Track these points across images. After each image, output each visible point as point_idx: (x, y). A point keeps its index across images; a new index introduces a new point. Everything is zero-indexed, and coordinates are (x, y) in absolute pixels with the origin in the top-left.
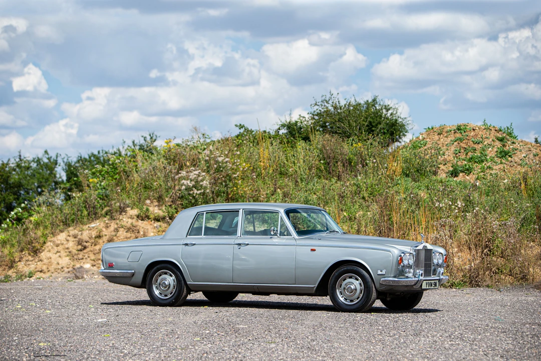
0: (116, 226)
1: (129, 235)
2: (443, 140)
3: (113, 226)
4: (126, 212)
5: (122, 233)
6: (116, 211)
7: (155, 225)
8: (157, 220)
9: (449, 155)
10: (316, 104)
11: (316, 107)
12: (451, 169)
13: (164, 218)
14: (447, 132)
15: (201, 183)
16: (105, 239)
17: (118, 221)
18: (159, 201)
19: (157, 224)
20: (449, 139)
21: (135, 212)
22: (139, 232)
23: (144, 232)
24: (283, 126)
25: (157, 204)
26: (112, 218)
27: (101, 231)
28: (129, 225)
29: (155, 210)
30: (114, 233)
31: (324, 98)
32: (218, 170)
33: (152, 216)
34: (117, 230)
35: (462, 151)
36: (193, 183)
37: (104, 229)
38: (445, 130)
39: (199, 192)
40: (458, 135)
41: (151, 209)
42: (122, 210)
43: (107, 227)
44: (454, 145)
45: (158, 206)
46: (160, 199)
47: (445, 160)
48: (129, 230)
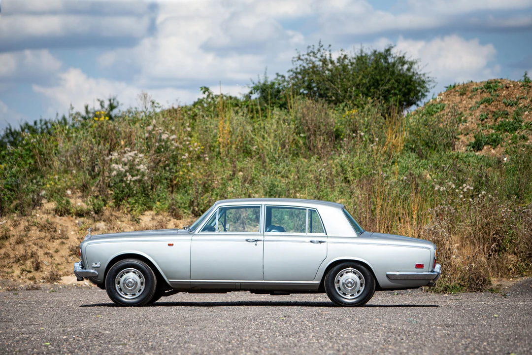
0: (27, 224)
1: (43, 234)
2: (467, 103)
3: (23, 224)
4: (41, 205)
5: (35, 233)
6: (29, 205)
7: (77, 222)
8: (80, 214)
9: (472, 122)
10: (299, 58)
11: (300, 62)
12: (473, 140)
13: (88, 213)
14: (472, 91)
15: (138, 167)
16: (12, 240)
17: (29, 218)
18: (83, 191)
19: (79, 220)
20: (474, 101)
21: (52, 205)
22: (55, 231)
23: (62, 231)
24: (256, 88)
25: (80, 194)
26: (23, 214)
27: (8, 230)
28: (43, 222)
29: (78, 203)
30: (23, 233)
31: (310, 50)
32: (158, 151)
33: (73, 210)
34: (27, 229)
35: (490, 116)
36: (127, 167)
37: (12, 229)
38: (471, 88)
39: (135, 178)
40: (485, 96)
41: (72, 201)
42: (36, 203)
43: (15, 225)
44: (480, 109)
45: (82, 197)
46: (84, 188)
47: (467, 128)
48: (43, 228)
